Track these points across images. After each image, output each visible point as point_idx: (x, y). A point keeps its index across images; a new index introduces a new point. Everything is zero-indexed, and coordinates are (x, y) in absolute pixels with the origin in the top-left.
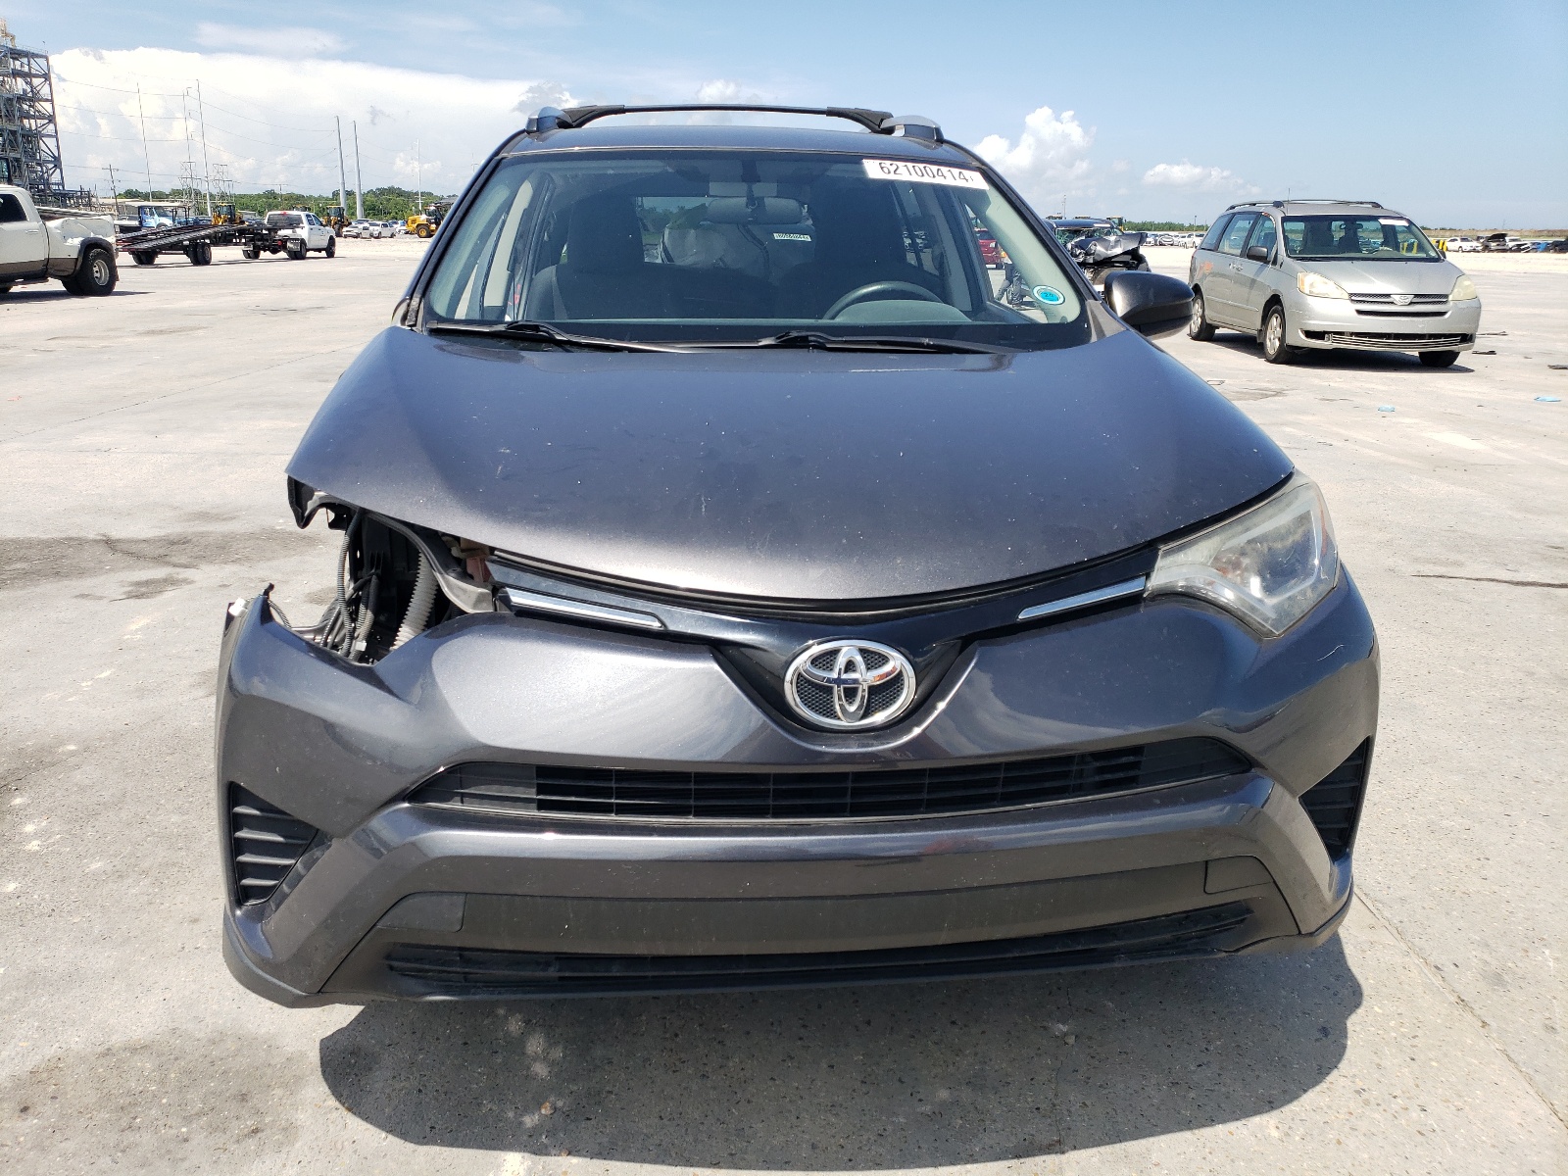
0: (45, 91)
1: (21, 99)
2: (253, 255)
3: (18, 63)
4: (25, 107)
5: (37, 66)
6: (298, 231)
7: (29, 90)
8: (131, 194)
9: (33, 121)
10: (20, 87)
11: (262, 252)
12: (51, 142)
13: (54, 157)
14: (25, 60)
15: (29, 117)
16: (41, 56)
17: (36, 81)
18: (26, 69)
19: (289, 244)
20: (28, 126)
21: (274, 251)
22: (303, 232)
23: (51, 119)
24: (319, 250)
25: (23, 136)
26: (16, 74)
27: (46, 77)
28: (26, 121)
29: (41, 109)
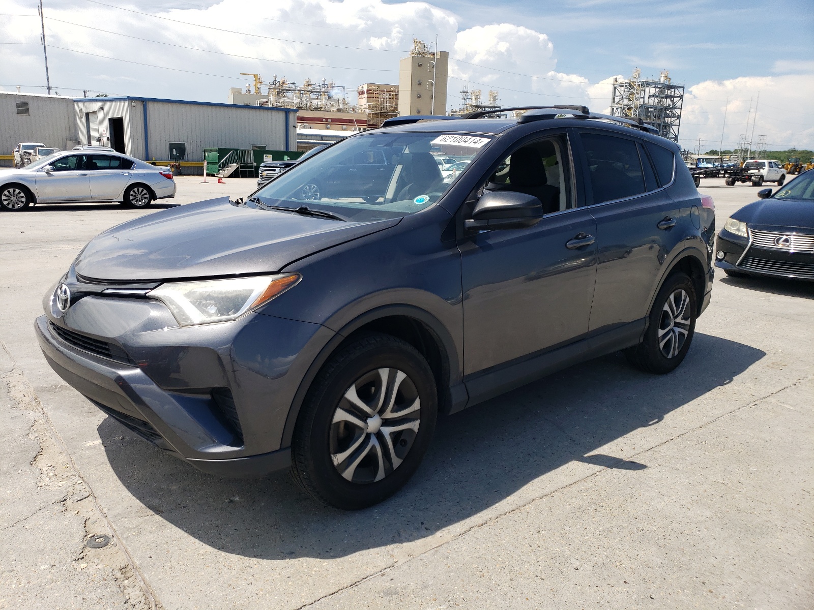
0: (679, 105)
1: (666, 109)
2: (731, 183)
3: (669, 91)
4: (668, 112)
5: (678, 92)
6: (762, 171)
7: (671, 104)
8: (713, 152)
9: (669, 119)
10: (668, 103)
11: (736, 182)
12: (675, 128)
13: (676, 135)
14: (673, 90)
15: (668, 116)
16: (682, 87)
17: (676, 100)
18: (673, 94)
19: (753, 178)
20: (667, 121)
21: (744, 181)
22: (764, 172)
23: (679, 117)
24: (774, 181)
25: (663, 126)
26: (667, 97)
27: (681, 97)
28: (666, 119)
29: (675, 113)
